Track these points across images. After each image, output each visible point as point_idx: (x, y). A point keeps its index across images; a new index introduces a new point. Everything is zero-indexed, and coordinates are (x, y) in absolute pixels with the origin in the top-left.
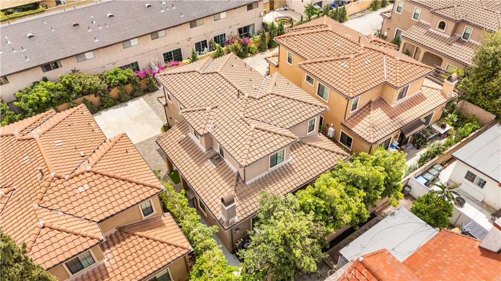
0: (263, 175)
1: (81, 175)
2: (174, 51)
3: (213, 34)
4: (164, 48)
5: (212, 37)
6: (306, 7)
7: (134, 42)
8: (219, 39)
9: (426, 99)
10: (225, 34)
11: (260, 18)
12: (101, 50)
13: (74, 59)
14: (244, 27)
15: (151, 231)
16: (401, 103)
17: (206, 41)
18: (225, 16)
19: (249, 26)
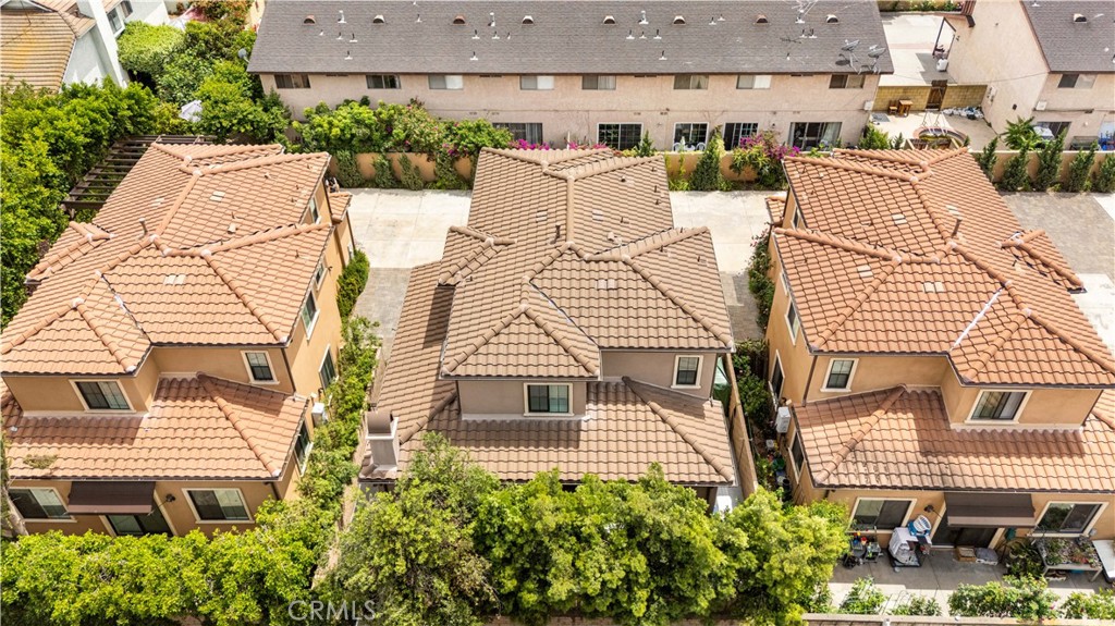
0: (508, 418)
1: (188, 258)
2: (624, 126)
3: (725, 115)
4: (605, 113)
5: (722, 122)
6: (1011, 125)
7: (545, 83)
8: (737, 132)
9: (1082, 454)
10: (756, 125)
11: (860, 115)
12: (477, 79)
13: (425, 80)
14: (811, 124)
15: (245, 409)
16: (989, 429)
17: (704, 126)
18: (767, 86)
19: (824, 126)
